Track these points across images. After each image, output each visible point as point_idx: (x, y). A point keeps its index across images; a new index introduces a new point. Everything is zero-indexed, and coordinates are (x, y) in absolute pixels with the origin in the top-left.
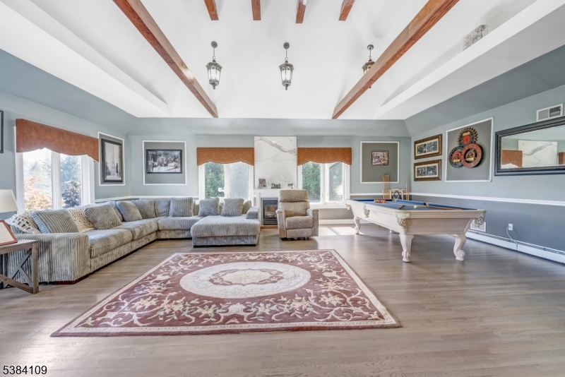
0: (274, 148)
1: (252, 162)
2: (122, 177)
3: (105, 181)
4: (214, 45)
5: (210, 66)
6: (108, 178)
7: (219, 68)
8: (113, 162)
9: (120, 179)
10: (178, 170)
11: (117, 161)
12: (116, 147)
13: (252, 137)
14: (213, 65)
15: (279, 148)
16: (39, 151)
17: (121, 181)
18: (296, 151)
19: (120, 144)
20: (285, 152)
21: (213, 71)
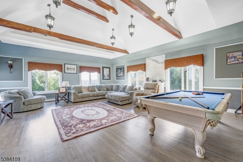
0: (154, 62)
1: (145, 70)
2: (110, 78)
3: (103, 79)
4: (113, 30)
5: (111, 38)
6: (105, 78)
7: (114, 38)
8: (107, 74)
9: (109, 78)
10: (123, 75)
11: (108, 73)
12: (108, 69)
13: (145, 59)
14: (113, 37)
15: (157, 61)
16: (84, 72)
17: (110, 79)
18: (164, 62)
19: (109, 68)
20: (159, 63)
21: (113, 39)
